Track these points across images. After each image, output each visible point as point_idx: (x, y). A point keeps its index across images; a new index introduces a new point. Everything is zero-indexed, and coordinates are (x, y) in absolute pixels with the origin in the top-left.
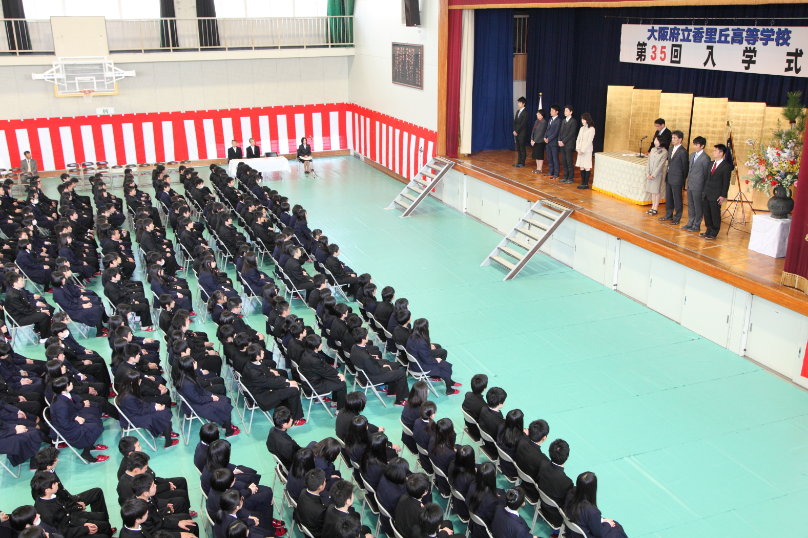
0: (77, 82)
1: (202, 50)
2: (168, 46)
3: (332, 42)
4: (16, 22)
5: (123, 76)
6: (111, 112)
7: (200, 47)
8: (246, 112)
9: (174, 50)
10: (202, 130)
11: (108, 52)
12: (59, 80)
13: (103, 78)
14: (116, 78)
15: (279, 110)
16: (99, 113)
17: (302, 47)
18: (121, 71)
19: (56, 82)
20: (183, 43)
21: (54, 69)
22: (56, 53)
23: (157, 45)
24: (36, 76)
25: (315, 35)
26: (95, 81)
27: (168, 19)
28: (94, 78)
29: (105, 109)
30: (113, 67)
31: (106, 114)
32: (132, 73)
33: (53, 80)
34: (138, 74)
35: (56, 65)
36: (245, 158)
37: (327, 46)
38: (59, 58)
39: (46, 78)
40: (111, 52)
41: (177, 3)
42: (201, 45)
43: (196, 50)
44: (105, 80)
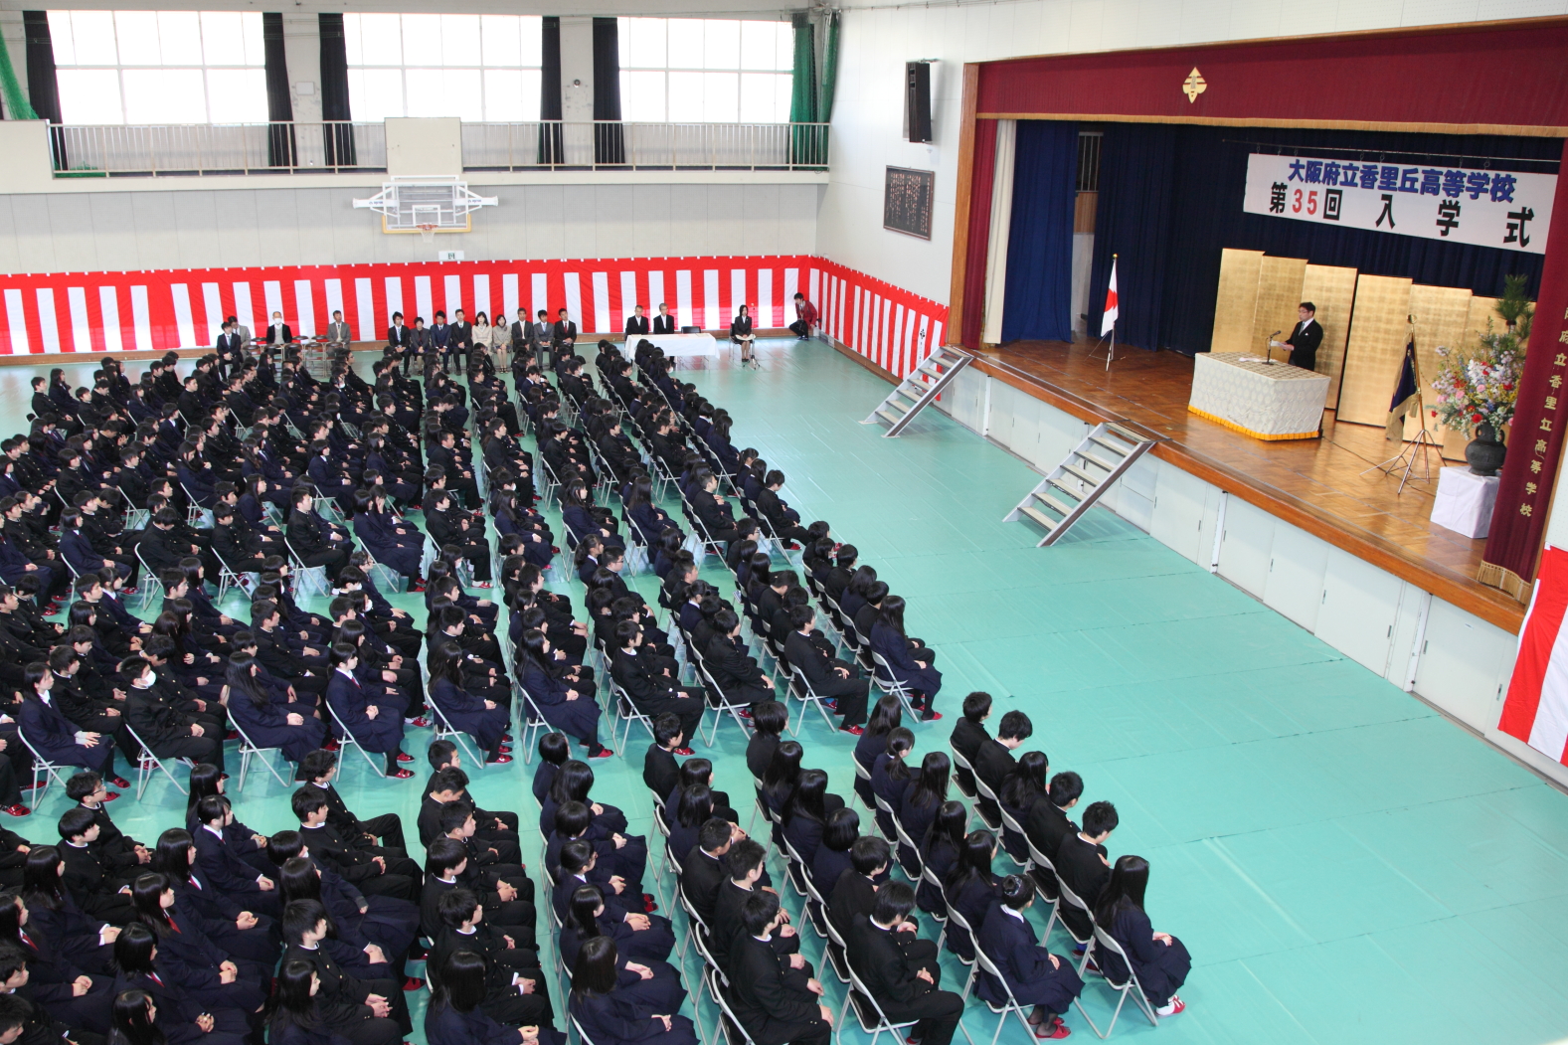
0: (414, 212)
1: (598, 168)
2: (549, 161)
3: (794, 162)
4: (338, 126)
5: (480, 204)
6: (460, 257)
7: (594, 165)
8: (657, 263)
9: (557, 168)
10: (591, 289)
11: (461, 169)
12: (390, 209)
13: (451, 208)
14: (470, 207)
15: (708, 262)
16: (443, 257)
17: (749, 168)
18: (478, 197)
19: (385, 212)
20: (572, 157)
21: (384, 193)
22: (389, 170)
23: (533, 161)
24: (359, 203)
25: (769, 151)
26: (439, 211)
27: (551, 122)
28: (438, 206)
29: (451, 252)
30: (467, 192)
31: (452, 260)
32: (493, 201)
33: (382, 208)
34: (502, 202)
35: (387, 188)
36: (651, 334)
37: (787, 168)
38: (392, 178)
39: (371, 206)
40: (466, 169)
41: (566, 98)
42: (597, 161)
43: (589, 168)
44: (454, 211)
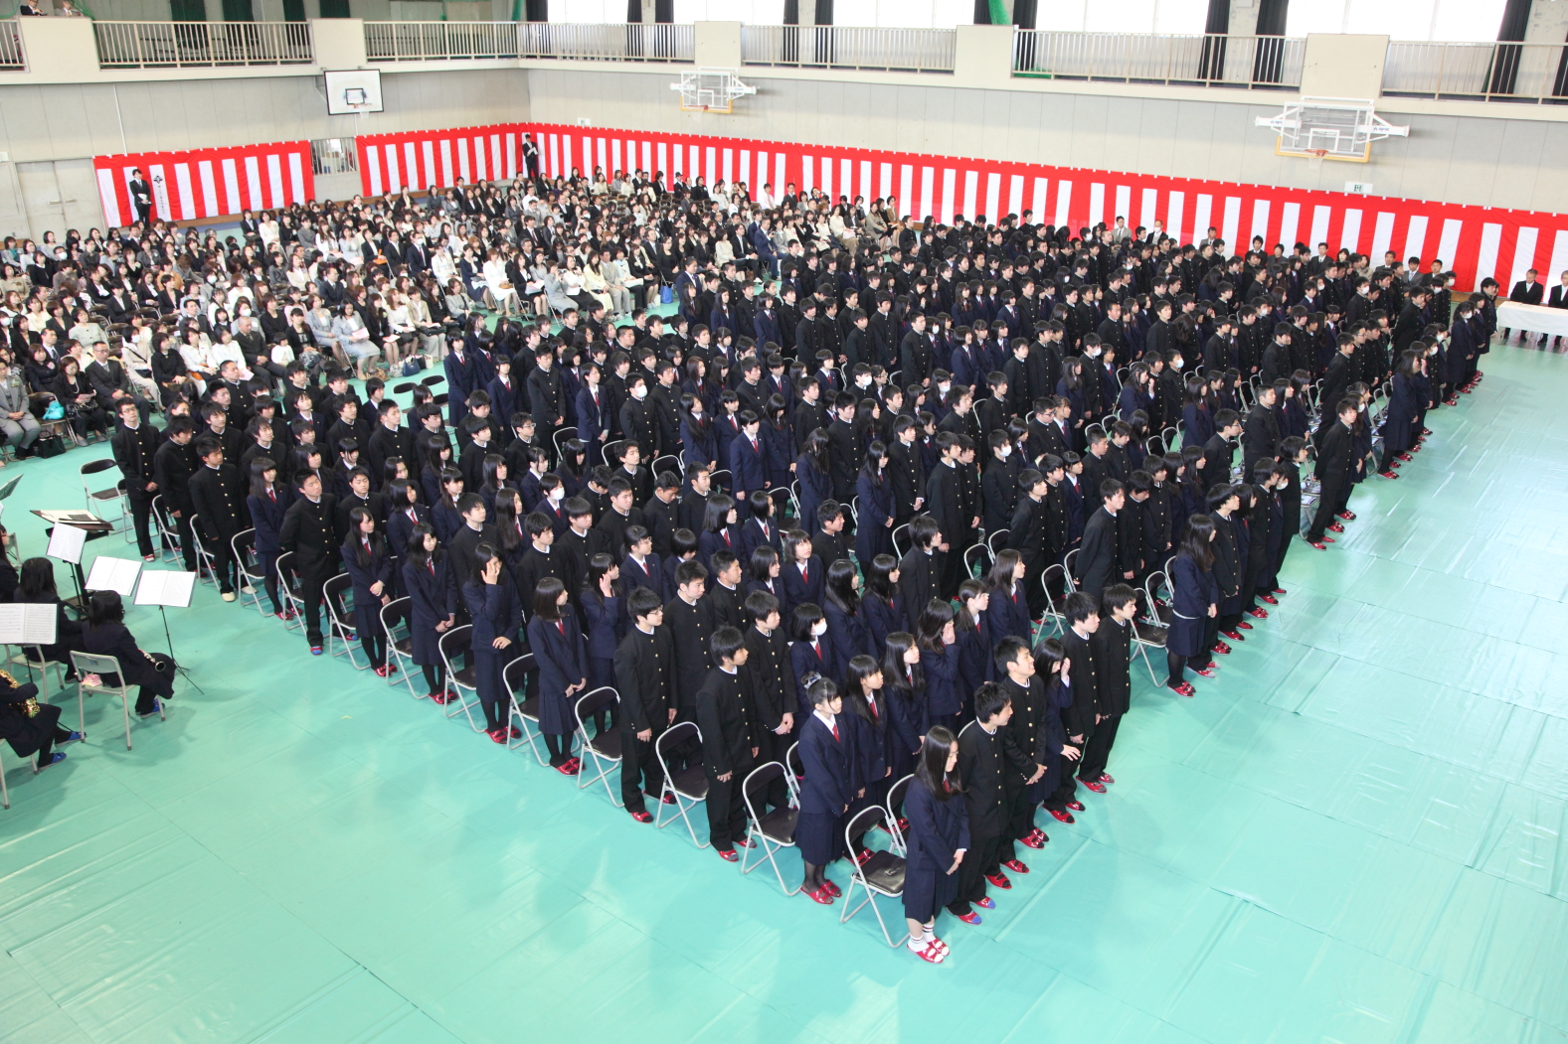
0: (1311, 135)
5: (1387, 133)
6: (1367, 190)
11: (1378, 92)
12: (1289, 130)
13: (1351, 135)
14: (1373, 136)
16: (1348, 189)
18: (1386, 125)
19: (1282, 132)
20: (1523, 87)
21: (1286, 113)
22: (1302, 89)
24: (1261, 121)
28: (1338, 132)
29: (1358, 184)
31: (1358, 192)
32: (1403, 131)
33: (1279, 128)
34: (1411, 133)
35: (1290, 108)
38: (1303, 98)
39: (1272, 125)
40: (1386, 94)
41: (1536, 15)
44: (1353, 138)
